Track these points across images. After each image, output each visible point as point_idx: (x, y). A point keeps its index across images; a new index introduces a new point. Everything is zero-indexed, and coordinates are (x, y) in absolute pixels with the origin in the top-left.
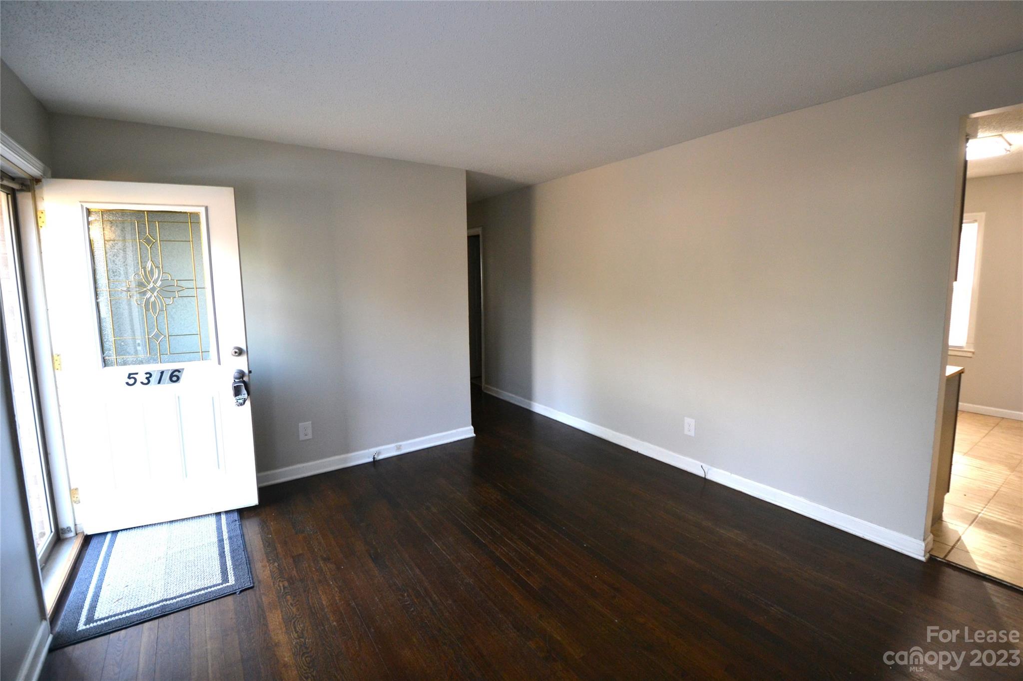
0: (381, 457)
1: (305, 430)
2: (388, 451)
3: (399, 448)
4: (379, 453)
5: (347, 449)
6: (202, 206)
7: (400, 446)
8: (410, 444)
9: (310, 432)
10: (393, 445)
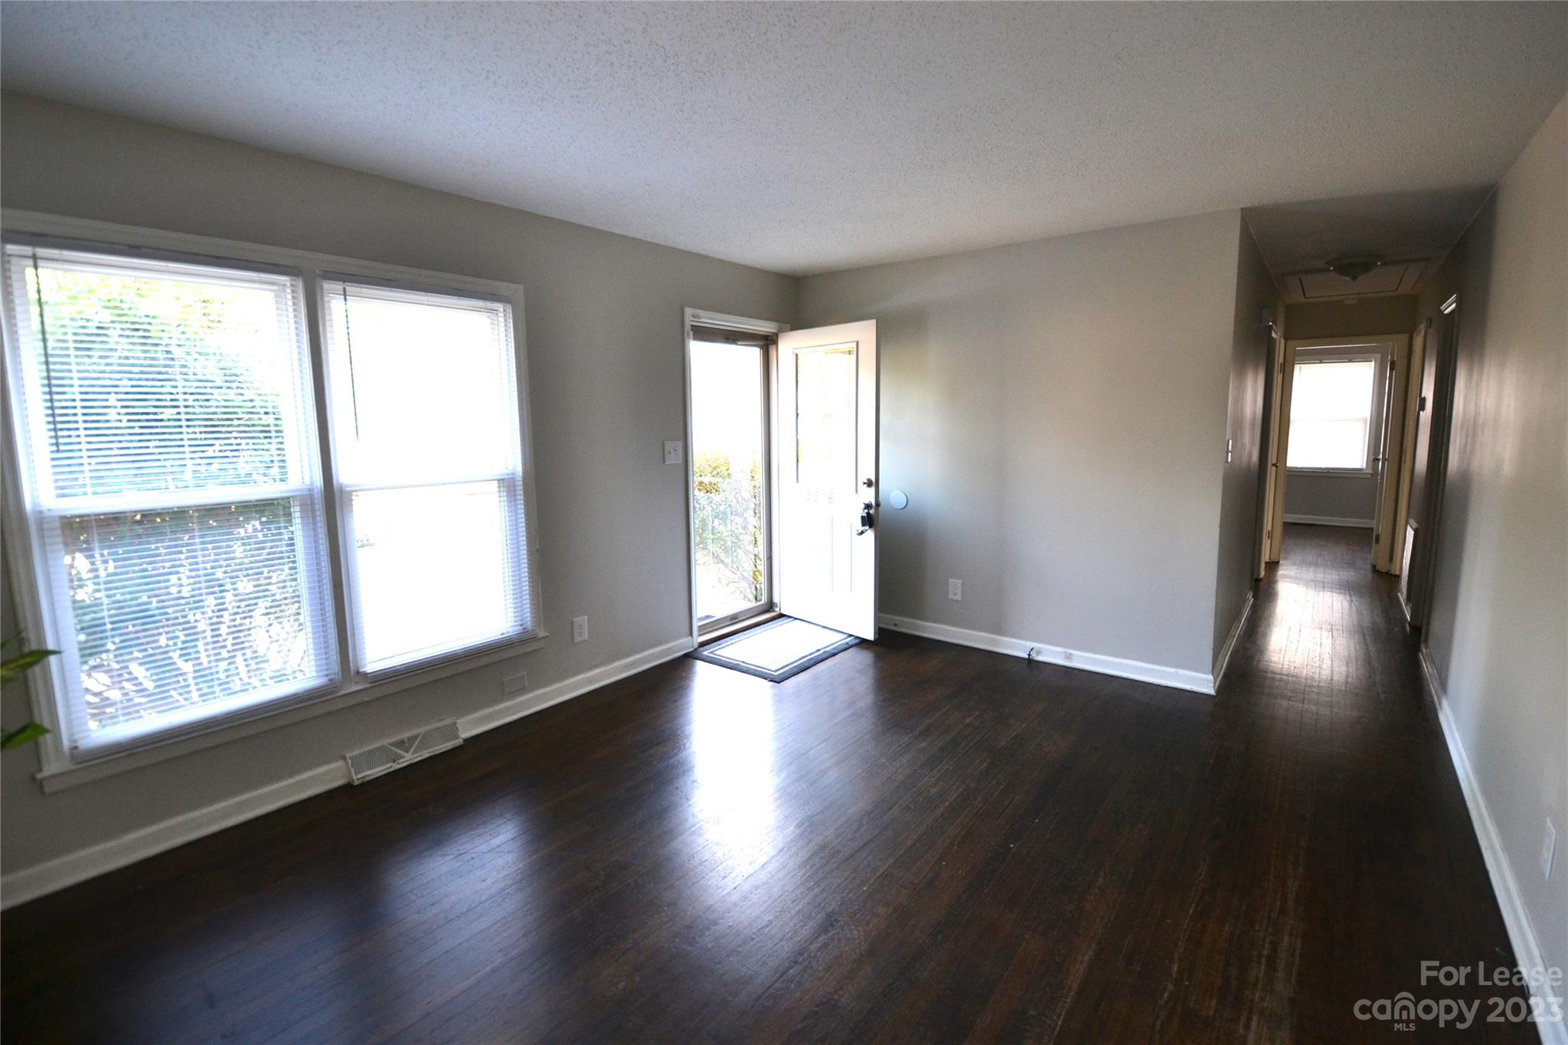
0: (1040, 658)
1: (955, 588)
2: (1051, 654)
3: (1069, 657)
4: (1039, 653)
5: (999, 629)
6: (854, 342)
7: (1071, 655)
8: (1088, 658)
9: (959, 591)
10: (1060, 649)
